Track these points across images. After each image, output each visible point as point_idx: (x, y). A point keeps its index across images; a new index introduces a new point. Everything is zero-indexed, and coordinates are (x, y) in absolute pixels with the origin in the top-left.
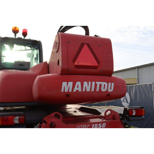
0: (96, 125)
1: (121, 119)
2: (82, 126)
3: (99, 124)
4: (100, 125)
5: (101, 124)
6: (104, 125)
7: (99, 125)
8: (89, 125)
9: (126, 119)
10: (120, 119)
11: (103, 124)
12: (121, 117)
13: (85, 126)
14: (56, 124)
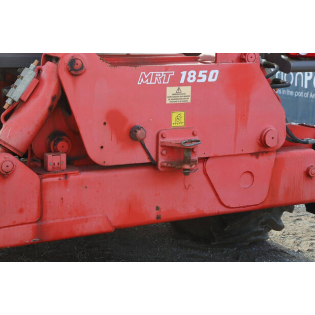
0: (192, 74)
1: (264, 66)
2: (152, 73)
3: (201, 72)
4: (203, 74)
5: (206, 72)
6: (215, 74)
7: (200, 75)
8: (174, 72)
9: (276, 64)
10: (261, 65)
11: (212, 72)
12: (264, 60)
13: (161, 74)
14: (84, 65)
